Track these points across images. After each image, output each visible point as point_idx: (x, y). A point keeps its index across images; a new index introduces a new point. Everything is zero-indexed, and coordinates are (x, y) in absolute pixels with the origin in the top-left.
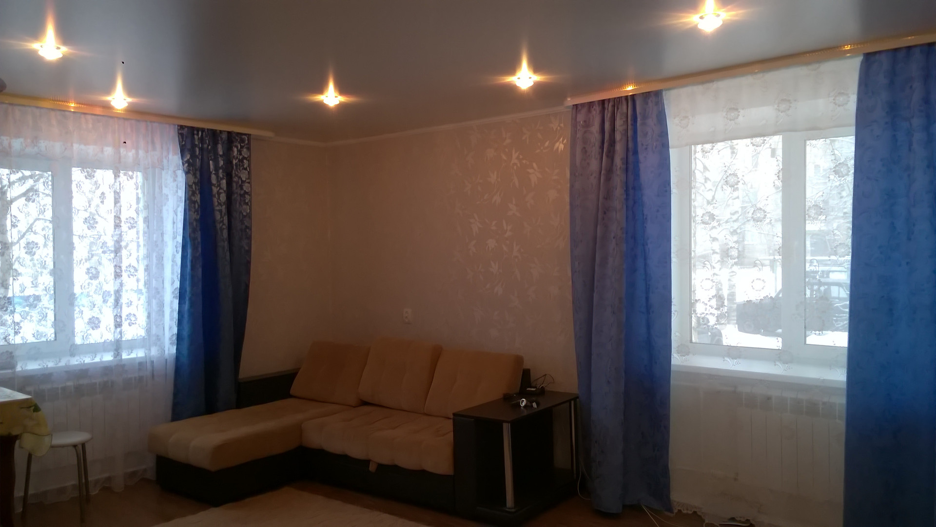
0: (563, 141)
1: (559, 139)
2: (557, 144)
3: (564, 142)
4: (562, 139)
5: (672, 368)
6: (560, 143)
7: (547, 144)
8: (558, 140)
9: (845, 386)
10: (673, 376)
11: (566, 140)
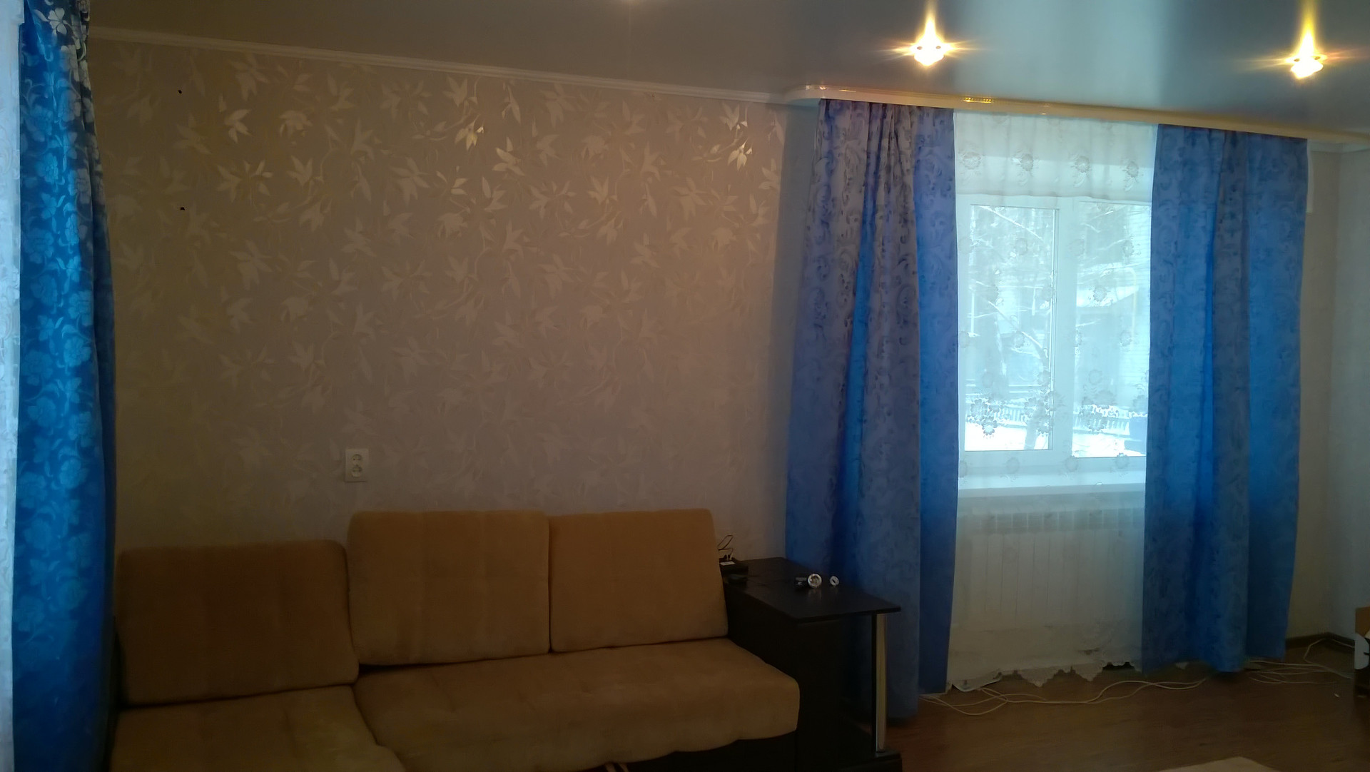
0: (746, 150)
1: (739, 144)
2: (735, 153)
3: (748, 152)
4: (743, 146)
5: (959, 495)
6: (740, 152)
7: (715, 149)
8: (738, 147)
9: (1144, 489)
10: (960, 504)
11: (750, 150)
